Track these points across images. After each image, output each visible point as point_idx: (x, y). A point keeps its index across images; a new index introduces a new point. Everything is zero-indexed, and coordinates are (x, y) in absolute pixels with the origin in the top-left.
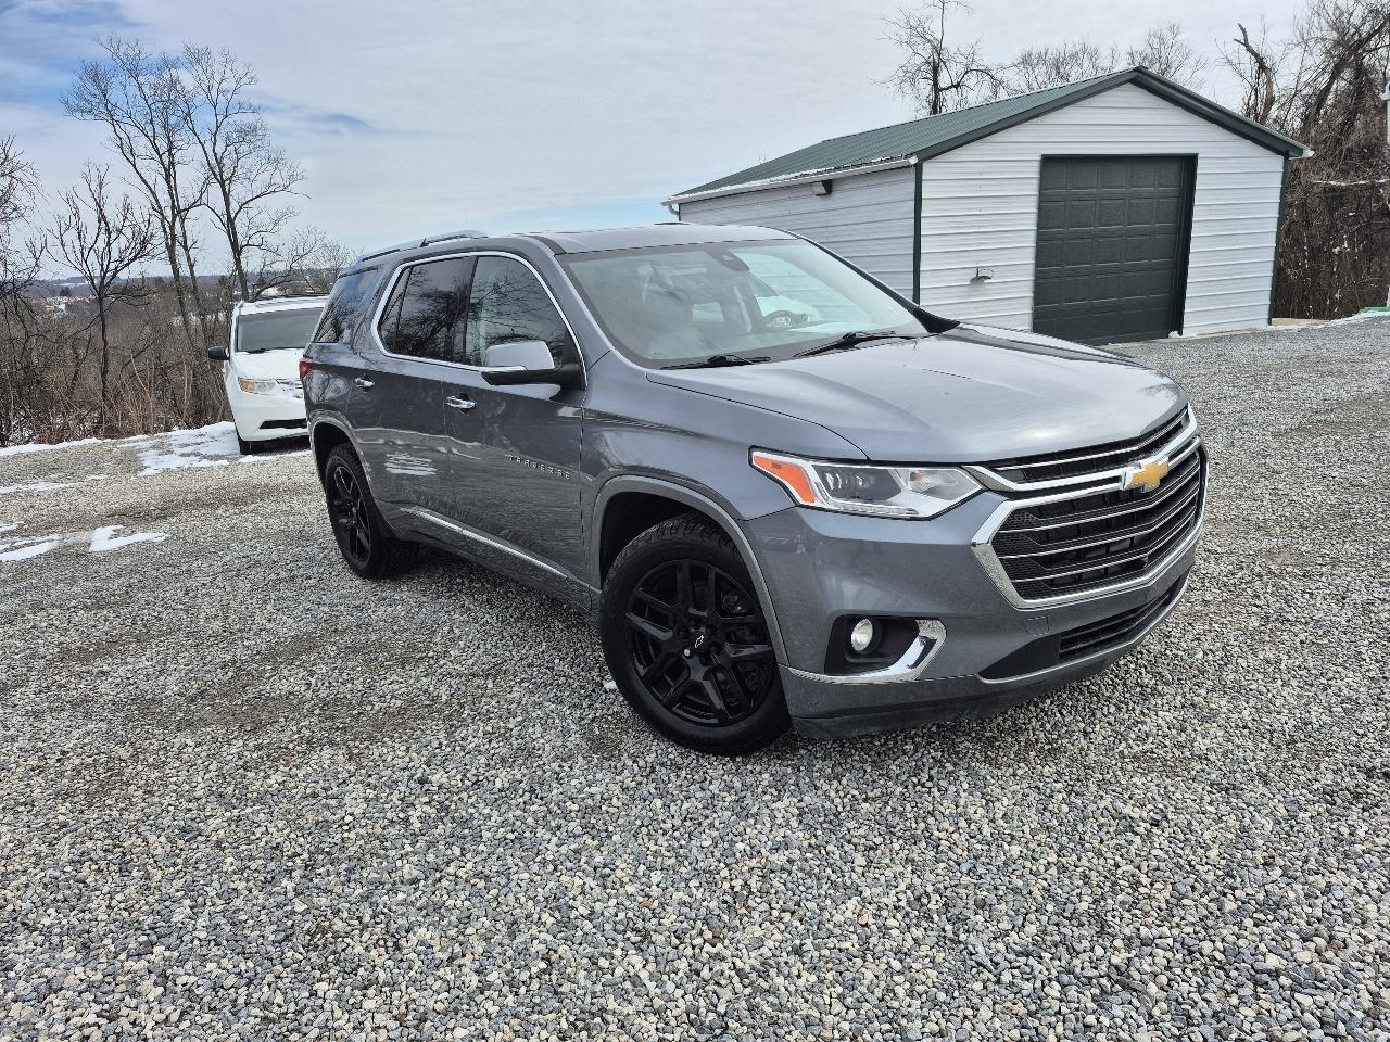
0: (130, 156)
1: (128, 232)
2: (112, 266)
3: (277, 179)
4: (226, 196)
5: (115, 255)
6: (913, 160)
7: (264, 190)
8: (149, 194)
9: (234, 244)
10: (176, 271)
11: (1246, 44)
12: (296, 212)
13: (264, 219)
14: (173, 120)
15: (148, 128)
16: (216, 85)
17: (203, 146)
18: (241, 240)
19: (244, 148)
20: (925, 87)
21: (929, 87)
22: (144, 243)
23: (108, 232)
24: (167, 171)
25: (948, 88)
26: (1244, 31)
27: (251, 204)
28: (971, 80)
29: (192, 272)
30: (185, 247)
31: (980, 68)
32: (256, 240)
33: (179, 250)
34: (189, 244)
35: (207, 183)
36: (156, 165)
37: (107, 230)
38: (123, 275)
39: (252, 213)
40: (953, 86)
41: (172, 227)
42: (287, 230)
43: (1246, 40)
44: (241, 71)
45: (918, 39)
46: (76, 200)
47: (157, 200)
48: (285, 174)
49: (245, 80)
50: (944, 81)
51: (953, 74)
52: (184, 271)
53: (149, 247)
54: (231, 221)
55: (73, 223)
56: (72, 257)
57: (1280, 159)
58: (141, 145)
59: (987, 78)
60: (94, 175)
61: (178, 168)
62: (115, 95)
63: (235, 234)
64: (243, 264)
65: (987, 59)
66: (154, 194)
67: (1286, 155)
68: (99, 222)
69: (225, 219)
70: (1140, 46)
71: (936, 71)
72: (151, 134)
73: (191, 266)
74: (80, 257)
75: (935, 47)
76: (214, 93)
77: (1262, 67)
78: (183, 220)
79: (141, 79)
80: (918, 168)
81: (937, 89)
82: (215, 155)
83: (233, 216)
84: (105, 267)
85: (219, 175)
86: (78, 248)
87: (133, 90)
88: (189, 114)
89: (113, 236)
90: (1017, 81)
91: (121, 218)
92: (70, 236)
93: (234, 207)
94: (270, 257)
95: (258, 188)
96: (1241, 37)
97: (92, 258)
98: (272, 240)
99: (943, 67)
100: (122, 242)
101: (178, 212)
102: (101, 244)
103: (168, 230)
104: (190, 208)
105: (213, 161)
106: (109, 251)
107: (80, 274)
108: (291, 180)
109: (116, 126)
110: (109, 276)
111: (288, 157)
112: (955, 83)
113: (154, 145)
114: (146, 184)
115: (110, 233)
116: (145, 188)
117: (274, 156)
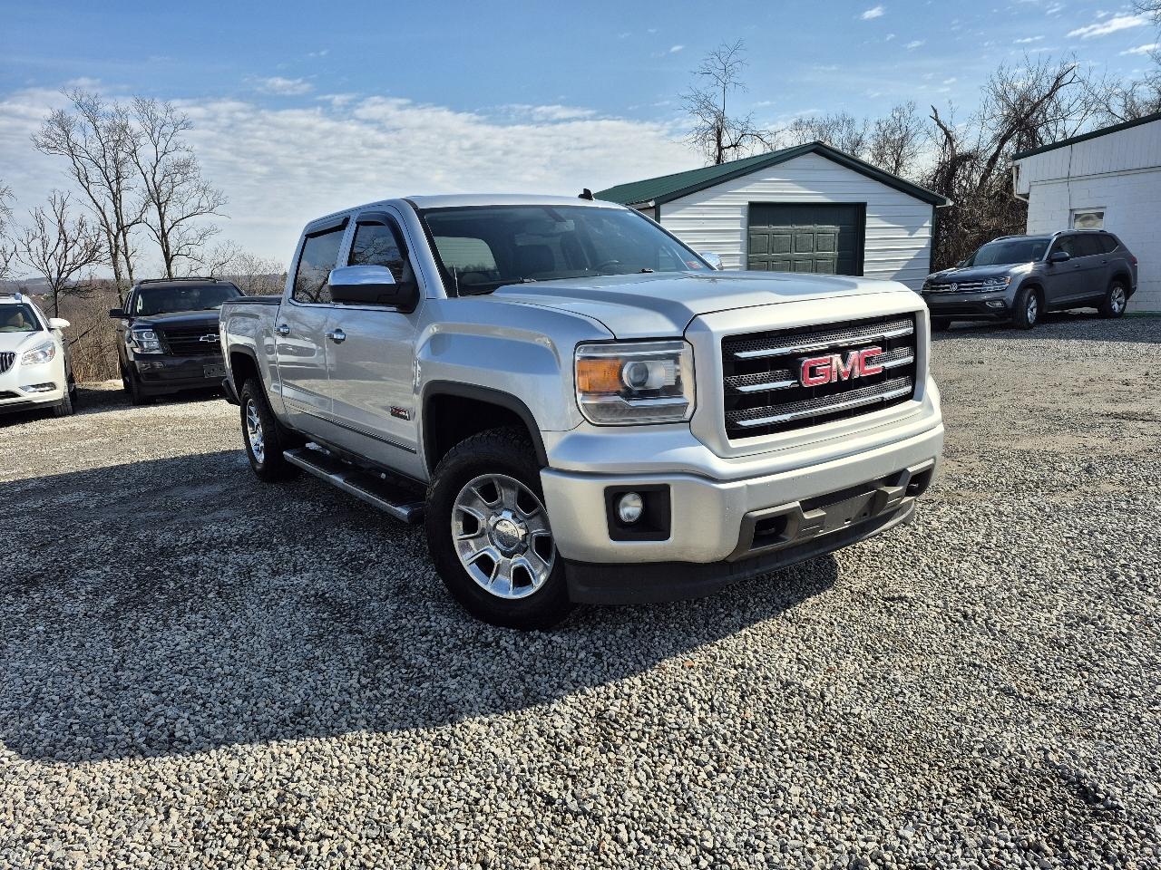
0: (84, 180)
2: (67, 268)
3: (204, 203)
4: (162, 216)
5: (70, 259)
6: (651, 204)
7: (193, 211)
8: (99, 212)
9: (166, 254)
10: (117, 274)
11: (937, 120)
12: (219, 228)
13: (192, 234)
14: (121, 155)
15: (101, 161)
16: (158, 129)
17: (145, 176)
18: (172, 250)
19: (179, 178)
20: (713, 145)
21: (715, 146)
22: (94, 250)
23: (66, 242)
24: (115, 195)
25: (729, 147)
26: (935, 111)
27: (181, 223)
28: (746, 143)
29: (131, 278)
30: (127, 259)
31: (753, 133)
32: (185, 250)
33: (121, 257)
34: (129, 255)
35: (146, 204)
36: (106, 191)
37: (65, 240)
38: (75, 275)
39: (182, 229)
40: (732, 145)
41: (116, 237)
42: (210, 243)
43: (937, 117)
44: (179, 119)
45: (706, 110)
46: (43, 217)
47: (105, 217)
48: (211, 200)
49: (182, 126)
50: (725, 142)
51: (733, 137)
52: (125, 274)
53: (97, 254)
54: (164, 235)
55: (39, 234)
56: (36, 260)
57: (930, 207)
58: (95, 174)
60: (58, 200)
61: (124, 194)
62: (76, 136)
63: (167, 246)
64: (173, 269)
65: (759, 127)
66: (103, 214)
67: (934, 204)
68: (60, 234)
69: (160, 233)
70: (887, 116)
71: (719, 134)
72: (103, 165)
73: (130, 271)
74: (41, 259)
75: (718, 116)
76: (156, 135)
77: (948, 138)
78: (124, 235)
79: (98, 123)
80: (657, 209)
81: (721, 148)
82: (154, 183)
83: (166, 231)
84: (61, 268)
85: (156, 198)
86: (41, 253)
87: (91, 131)
88: (134, 151)
89: (70, 245)
90: (789, 140)
91: (77, 232)
92: (36, 244)
93: (168, 224)
94: (195, 264)
95: (189, 210)
96: (933, 114)
97: (52, 262)
98: (197, 251)
99: (726, 135)
100: (77, 249)
101: (122, 228)
102: (60, 251)
103: (113, 242)
104: (133, 224)
105: (152, 187)
106: (66, 256)
107: (41, 275)
108: (217, 203)
109: (76, 160)
110: (64, 275)
111: (213, 187)
112: (734, 143)
113: (105, 174)
114: (96, 204)
115: (67, 243)
116: (95, 208)
117: (202, 185)
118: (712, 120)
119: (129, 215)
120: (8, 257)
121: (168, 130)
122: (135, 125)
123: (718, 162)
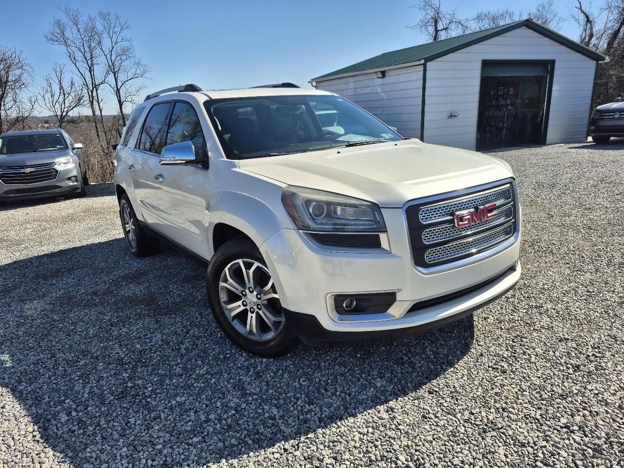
0: (74, 61)
1: (73, 94)
2: (66, 110)
3: (139, 72)
4: (116, 79)
5: (67, 104)
6: (422, 62)
7: (133, 76)
8: (82, 78)
9: (120, 101)
10: (94, 112)
11: (581, 9)
13: (133, 90)
14: (93, 45)
15: (82, 48)
16: (112, 29)
17: (106, 56)
18: (123, 99)
19: (124, 57)
20: (431, 29)
21: (434, 29)
22: (80, 99)
24: (90, 68)
25: (441, 30)
26: (580, 3)
27: (127, 83)
28: (453, 26)
29: (101, 114)
30: (99, 104)
31: (457, 21)
32: (129, 99)
33: (95, 103)
34: (100, 101)
35: (107, 73)
36: (85, 65)
37: (64, 93)
38: (70, 114)
39: (127, 87)
40: (444, 29)
41: (92, 92)
43: (581, 7)
44: (123, 23)
45: (428, 7)
46: (50, 80)
47: (85, 81)
48: (142, 70)
49: (125, 27)
50: (440, 27)
51: (444, 23)
52: (98, 113)
53: (82, 101)
54: (118, 90)
55: (49, 90)
56: (48, 105)
57: (594, 62)
58: (79, 56)
59: (460, 25)
60: (58, 70)
61: (95, 66)
62: (68, 34)
63: (120, 98)
64: (123, 110)
65: (460, 17)
66: (85, 79)
67: (597, 60)
68: (60, 90)
69: (115, 89)
70: (533, 10)
71: (436, 22)
72: (83, 51)
73: (101, 111)
74: (51, 104)
75: (436, 11)
76: (111, 33)
77: (588, 21)
78: (97, 90)
79: (79, 26)
80: (425, 65)
81: (437, 31)
82: (112, 60)
83: (119, 88)
84: (63, 109)
85: (113, 69)
86: (51, 101)
87: (75, 31)
88: (100, 42)
89: (66, 96)
90: (474, 27)
91: (70, 88)
92: (48, 95)
93: (119, 84)
95: (130, 76)
96: (578, 6)
97: (57, 106)
98: (136, 99)
99: (440, 22)
100: (70, 99)
101: (96, 87)
102: (61, 100)
103: (90, 94)
104: (101, 84)
105: (110, 64)
106: (65, 103)
107: (52, 114)
108: (145, 72)
109: (68, 47)
110: (64, 114)
111: (143, 62)
112: (445, 27)
113: (84, 56)
114: (81, 73)
115: (65, 95)
116: (80, 75)
117: (137, 61)
118: (432, 13)
119: (98, 79)
120: (33, 103)
121: (117, 29)
122: (99, 27)
123: (435, 39)
